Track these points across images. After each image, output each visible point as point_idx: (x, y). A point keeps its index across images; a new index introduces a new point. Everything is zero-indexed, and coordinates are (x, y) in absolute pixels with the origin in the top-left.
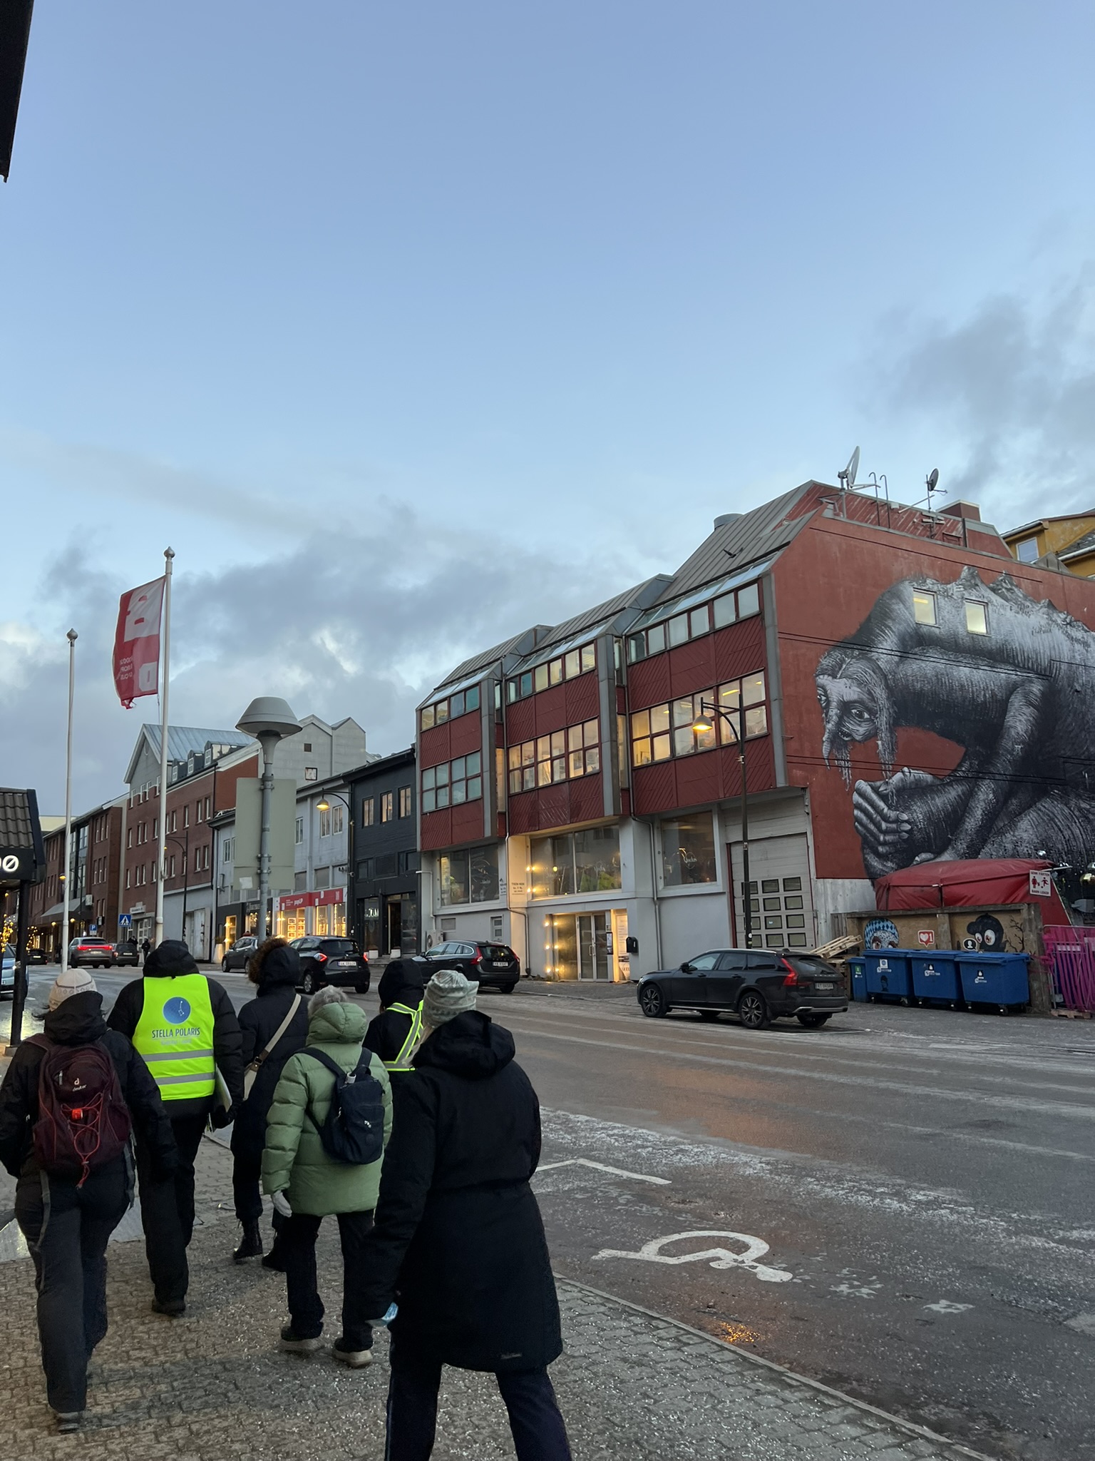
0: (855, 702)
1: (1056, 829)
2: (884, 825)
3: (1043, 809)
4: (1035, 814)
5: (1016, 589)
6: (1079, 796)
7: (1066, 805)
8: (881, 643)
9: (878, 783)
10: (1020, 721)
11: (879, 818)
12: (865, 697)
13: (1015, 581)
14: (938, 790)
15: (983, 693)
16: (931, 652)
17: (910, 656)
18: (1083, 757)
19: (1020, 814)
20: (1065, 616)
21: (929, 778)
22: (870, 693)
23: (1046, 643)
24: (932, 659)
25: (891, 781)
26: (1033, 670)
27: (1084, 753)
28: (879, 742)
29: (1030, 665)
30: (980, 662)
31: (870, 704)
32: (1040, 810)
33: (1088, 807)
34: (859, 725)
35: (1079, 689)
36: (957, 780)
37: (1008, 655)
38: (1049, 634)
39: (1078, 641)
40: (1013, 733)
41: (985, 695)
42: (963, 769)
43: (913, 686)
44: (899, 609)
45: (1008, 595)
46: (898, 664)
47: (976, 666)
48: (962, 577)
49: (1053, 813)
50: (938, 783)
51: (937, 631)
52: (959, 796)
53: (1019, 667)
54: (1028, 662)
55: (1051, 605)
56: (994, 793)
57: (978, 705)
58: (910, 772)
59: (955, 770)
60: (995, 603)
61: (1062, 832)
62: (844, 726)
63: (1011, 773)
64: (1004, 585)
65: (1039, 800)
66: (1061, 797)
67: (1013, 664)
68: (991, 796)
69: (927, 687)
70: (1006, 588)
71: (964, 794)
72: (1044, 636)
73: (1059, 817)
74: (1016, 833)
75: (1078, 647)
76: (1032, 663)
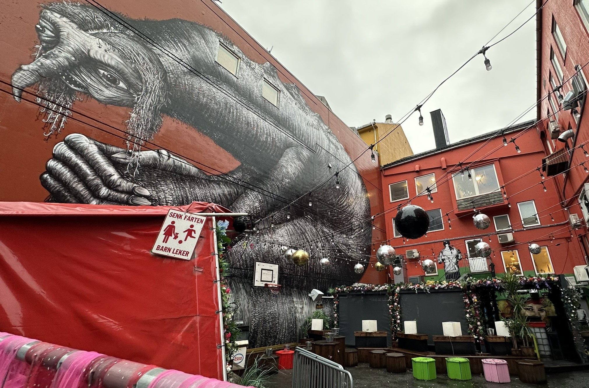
1: (305, 240)
2: (104, 191)
3: (298, 224)
4: (292, 227)
5: (301, 97)
6: (323, 224)
7: (315, 226)
8: (168, 46)
9: (114, 149)
10: (291, 166)
11: (98, 181)
12: (128, 71)
13: (301, 93)
14: (201, 182)
15: (265, 136)
16: (224, 87)
17: (202, 76)
18: (328, 203)
19: (280, 223)
20: (327, 128)
21: (193, 170)
22: (136, 71)
23: (315, 134)
24: (224, 92)
25: (137, 154)
26: (305, 142)
27: (329, 201)
28: (133, 115)
29: (303, 139)
30: (268, 118)
31: (133, 80)
32: (296, 225)
33: (328, 232)
34: (106, 87)
35: (330, 166)
36: (226, 183)
37: (289, 126)
38: (318, 131)
39: (333, 144)
40: (284, 170)
41: (267, 138)
42: (235, 176)
43: (198, 96)
44: (200, 42)
45: (296, 96)
46: (185, 74)
47: (263, 118)
48: (265, 65)
49: (305, 229)
50: (204, 177)
51: (235, 79)
52: (224, 195)
53: (296, 136)
54: (303, 137)
55: (320, 117)
56: (260, 202)
57: (259, 141)
58: (169, 157)
59: (226, 175)
60: (285, 93)
62: (76, 75)
63: (279, 194)
64: (294, 90)
65: (297, 218)
66: (312, 221)
67: (292, 132)
68: (257, 204)
70: (294, 92)
71: (230, 194)
72: (315, 130)
73: (309, 233)
74: (274, 237)
75: (332, 146)
76: (305, 139)
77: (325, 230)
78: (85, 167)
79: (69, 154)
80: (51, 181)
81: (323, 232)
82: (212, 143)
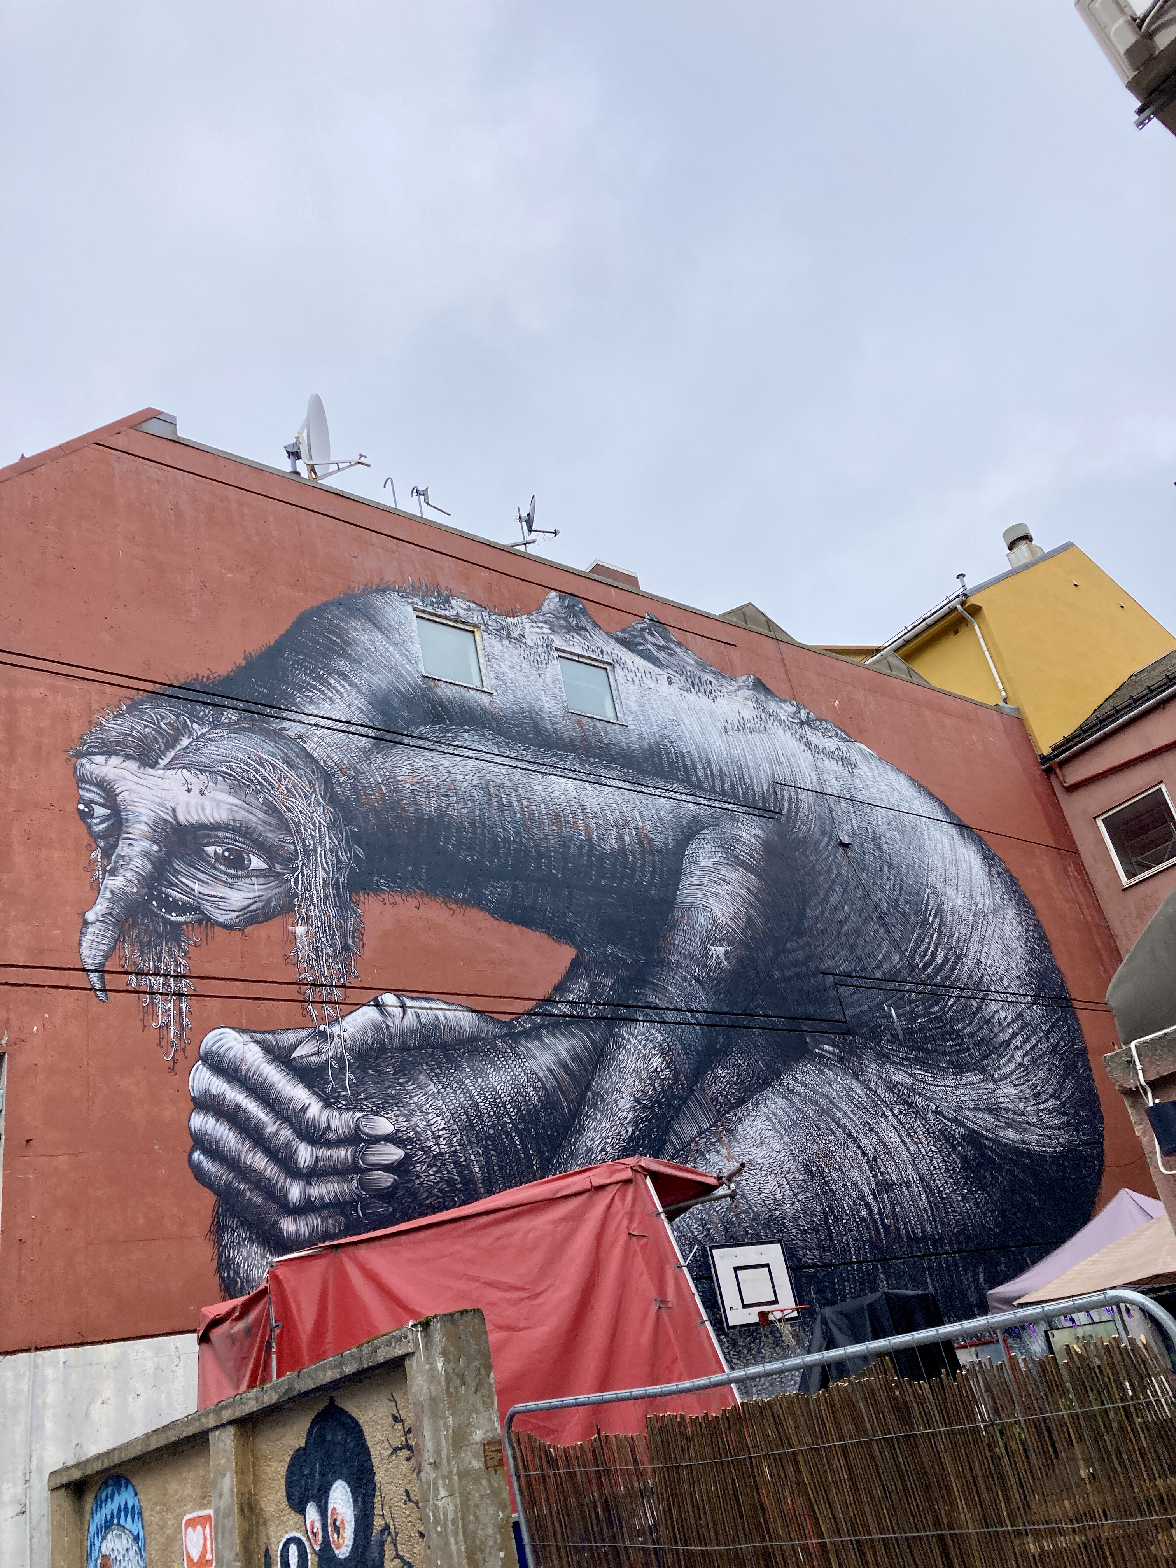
0: (217, 827)
1: (839, 1133)
2: (305, 1154)
3: (798, 1087)
4: (781, 1102)
5: (678, 650)
6: (883, 1057)
7: (856, 1076)
8: (312, 702)
9: (290, 1037)
10: (716, 895)
11: (287, 1133)
12: (256, 818)
13: (674, 635)
14: (495, 1049)
15: (614, 832)
16: (467, 739)
17: (406, 740)
18: (878, 975)
19: (741, 1102)
20: (794, 709)
21: (467, 1020)
22: (271, 809)
23: (759, 751)
24: (470, 753)
25: (336, 1029)
26: (735, 797)
27: (879, 966)
28: (300, 930)
29: (727, 787)
30: (603, 772)
31: (272, 837)
32: (792, 1091)
33: (909, 1080)
34: (231, 886)
35: (846, 840)
36: (556, 1026)
37: (671, 764)
38: (765, 736)
39: (829, 755)
40: (701, 919)
41: (620, 837)
42: (572, 997)
43: (415, 803)
44: (373, 643)
45: (662, 656)
46: (367, 754)
47: (592, 778)
48: (545, 608)
49: (827, 1097)
50: (497, 1031)
51: (485, 700)
52: (564, 1066)
53: (701, 788)
54: (723, 782)
55: (759, 685)
56: (663, 1053)
57: (603, 857)
58: (403, 1006)
59: (549, 1001)
60: (629, 664)
61: (855, 1140)
62: (172, 885)
63: (708, 1007)
64: (649, 637)
65: (789, 1068)
66: (841, 1060)
67: (687, 781)
68: (656, 1062)
69: (458, 811)
70: (654, 645)
71: (576, 1058)
72: (755, 737)
73: (843, 1105)
74: (736, 1151)
75: (829, 765)
76: (732, 785)
77: (898, 1076)
78: (253, 1107)
79: (219, 1086)
80: (208, 1165)
81: (891, 1087)
82: (484, 920)
